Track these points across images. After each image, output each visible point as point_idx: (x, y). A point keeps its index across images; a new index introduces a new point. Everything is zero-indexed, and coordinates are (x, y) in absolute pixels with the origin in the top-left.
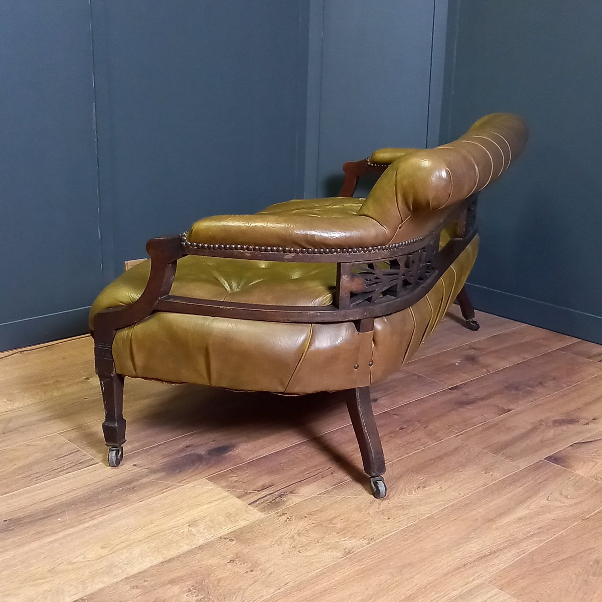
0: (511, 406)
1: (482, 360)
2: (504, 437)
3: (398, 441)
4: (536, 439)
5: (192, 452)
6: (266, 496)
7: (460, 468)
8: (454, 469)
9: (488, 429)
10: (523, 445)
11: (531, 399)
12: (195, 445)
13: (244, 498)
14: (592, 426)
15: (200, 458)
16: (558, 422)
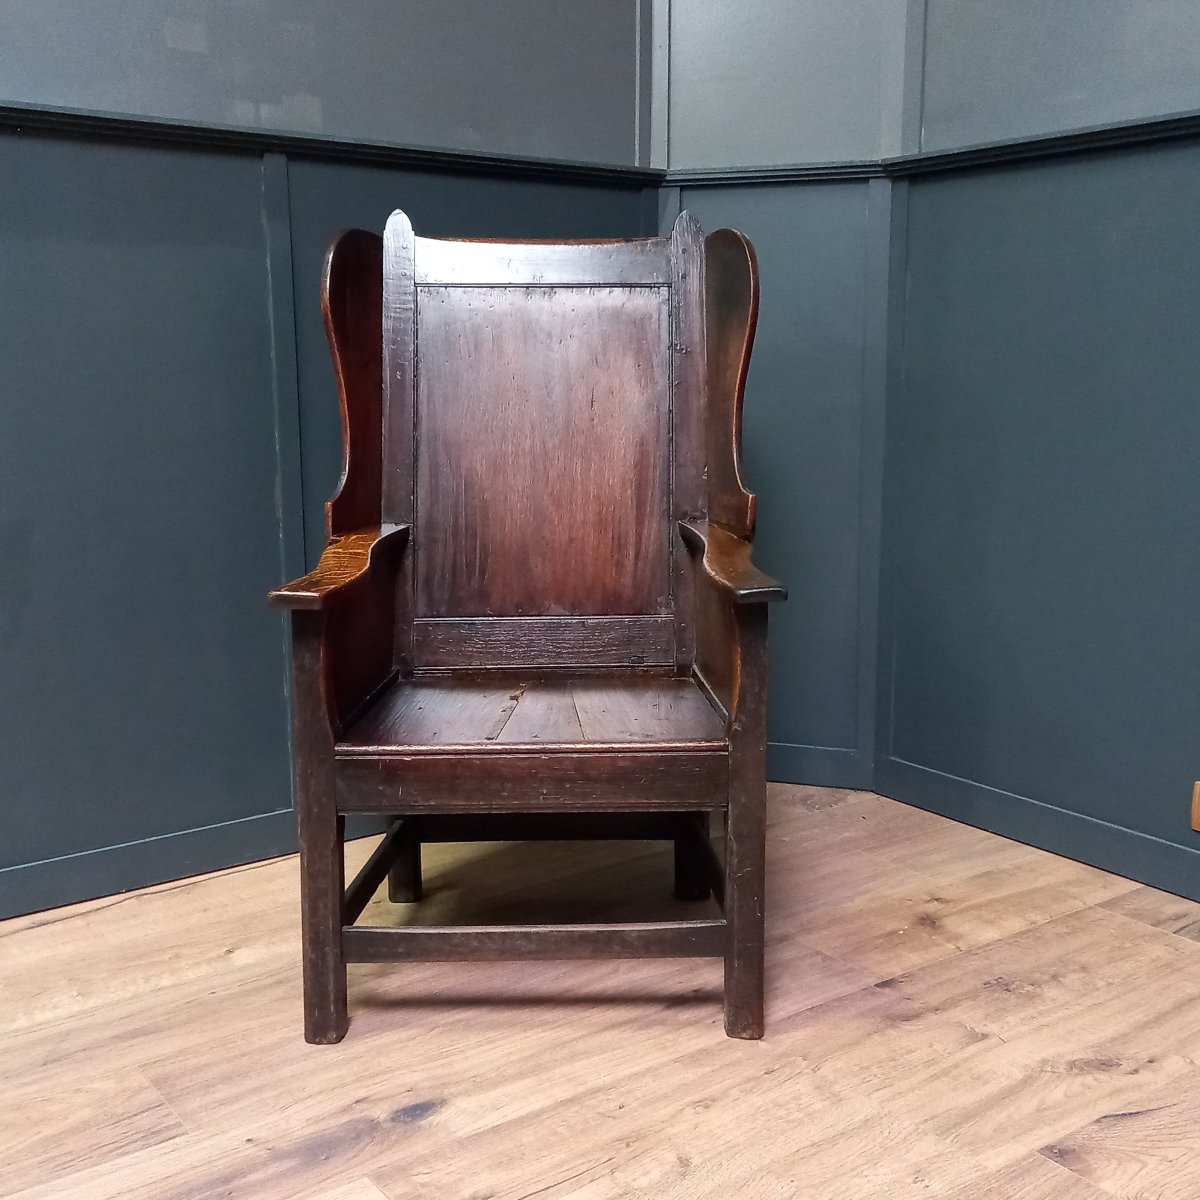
0: (991, 1027)
1: (952, 924)
2: (965, 1099)
3: (756, 1100)
4: (1027, 1104)
5: (363, 1114)
7: (866, 1166)
8: (853, 1170)
9: (935, 1077)
10: (999, 1117)
11: (1031, 1011)
12: (374, 1097)
14: (1144, 1076)
15: (373, 1127)
16: (1077, 1067)
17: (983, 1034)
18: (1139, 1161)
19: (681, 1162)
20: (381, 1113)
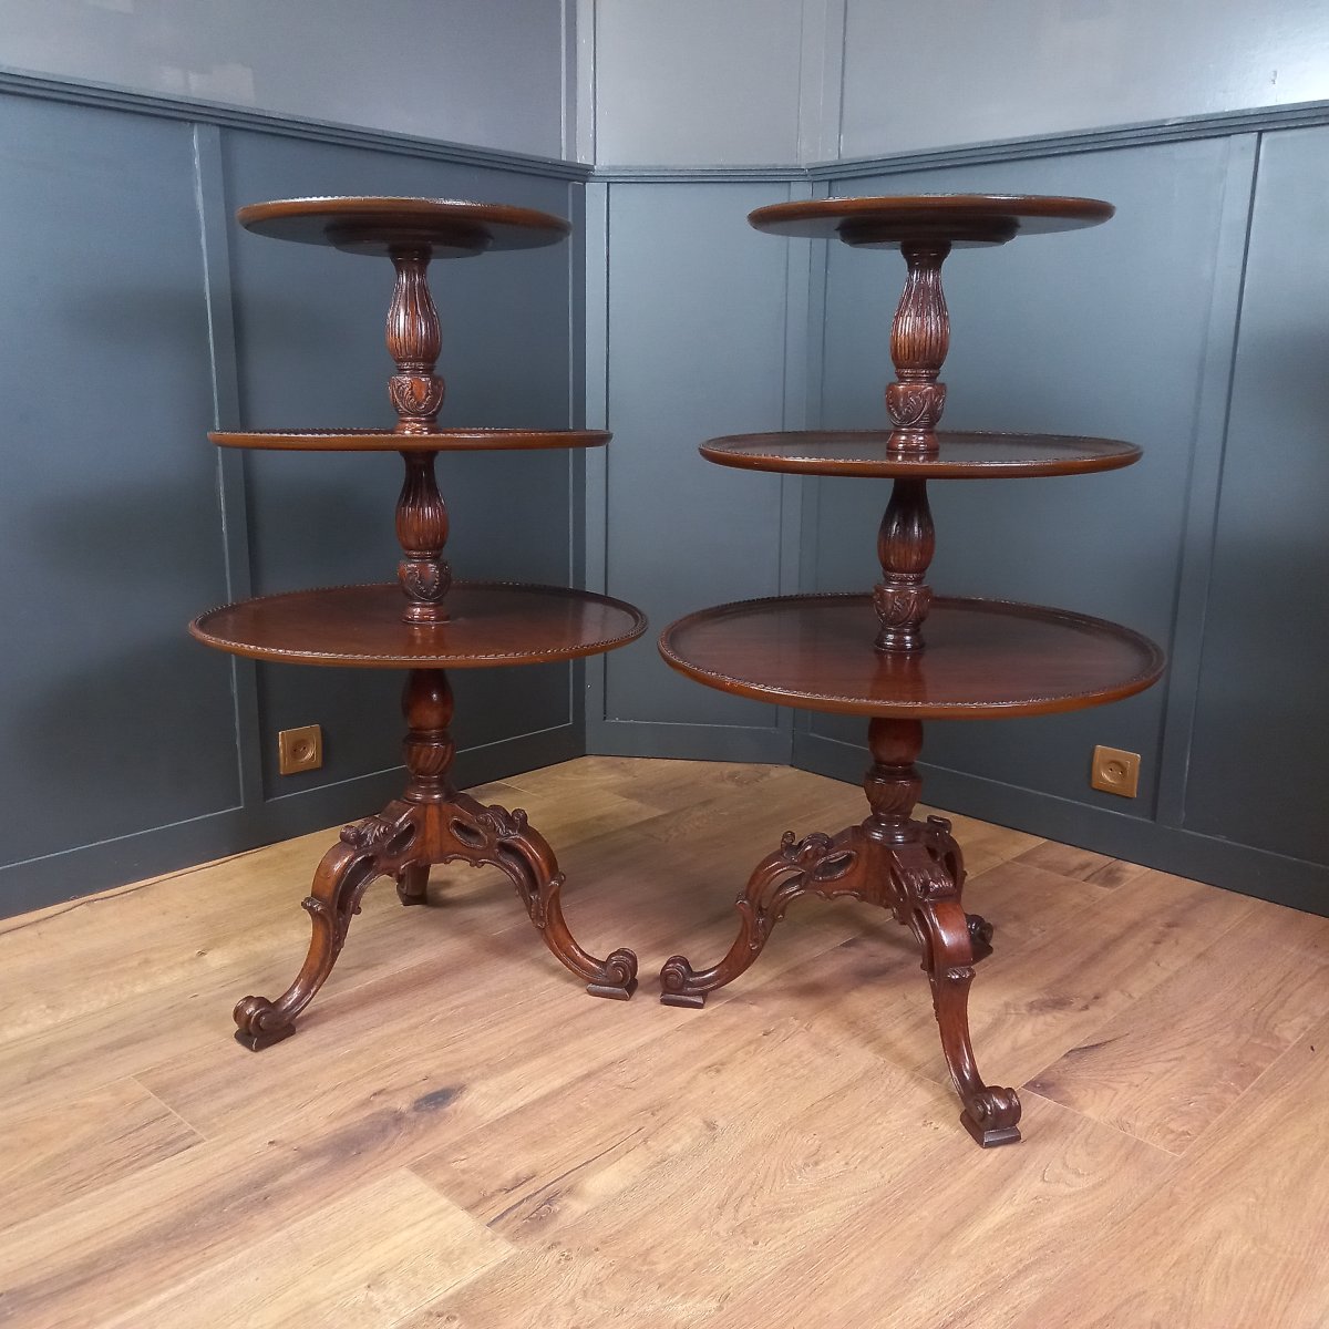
3: (762, 1060)
4: (1003, 1044)
5: (384, 1106)
6: (521, 1202)
7: (877, 1115)
12: (391, 1089)
13: (479, 1211)
14: (1094, 1012)
15: (398, 1118)
16: (1036, 1007)
19: (708, 1126)
20: (402, 1103)
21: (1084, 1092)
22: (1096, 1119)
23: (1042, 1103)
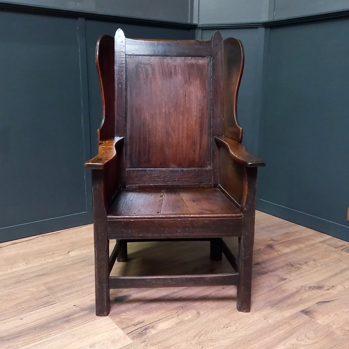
0: (287, 276)
1: (276, 247)
4: (297, 298)
6: (138, 329)
10: (289, 302)
11: (299, 272)
13: (126, 330)
14: (331, 291)
16: (312, 288)
17: (285, 279)
18: (328, 315)
19: (198, 313)
21: (319, 315)
22: (320, 323)
23: (304, 316)
